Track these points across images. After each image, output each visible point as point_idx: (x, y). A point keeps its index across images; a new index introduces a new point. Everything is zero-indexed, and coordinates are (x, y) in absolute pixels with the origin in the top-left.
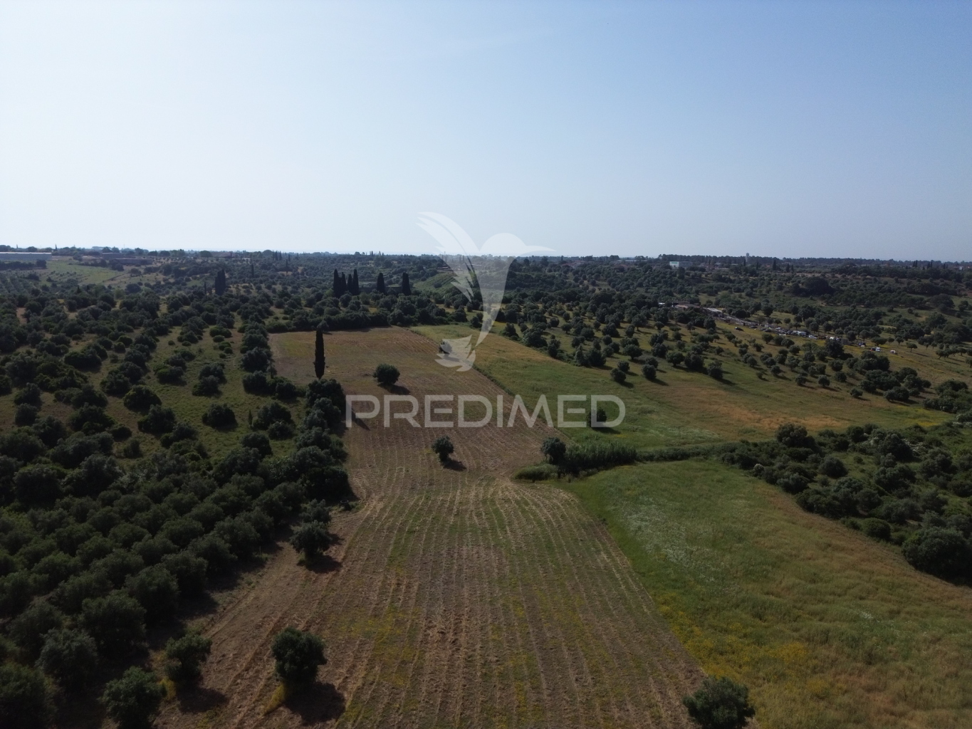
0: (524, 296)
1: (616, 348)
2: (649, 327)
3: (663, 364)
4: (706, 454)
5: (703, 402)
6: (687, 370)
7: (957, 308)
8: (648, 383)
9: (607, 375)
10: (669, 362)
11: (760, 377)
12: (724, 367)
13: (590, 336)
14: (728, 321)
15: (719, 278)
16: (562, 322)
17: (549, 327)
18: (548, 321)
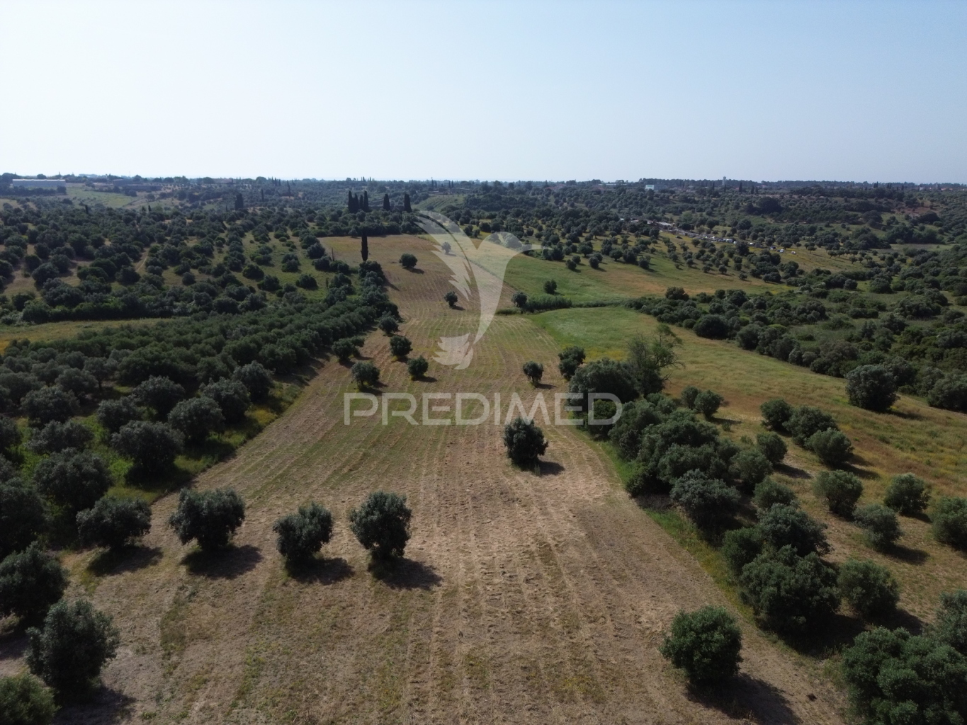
0: (507, 213)
1: (574, 250)
2: (605, 236)
3: (606, 259)
4: (617, 305)
5: (628, 281)
6: (624, 263)
7: (884, 223)
8: (593, 270)
9: (563, 265)
10: (612, 257)
11: (677, 267)
12: (652, 261)
13: (556, 241)
14: (674, 233)
15: (686, 200)
16: (536, 231)
17: (526, 236)
18: (525, 231)
